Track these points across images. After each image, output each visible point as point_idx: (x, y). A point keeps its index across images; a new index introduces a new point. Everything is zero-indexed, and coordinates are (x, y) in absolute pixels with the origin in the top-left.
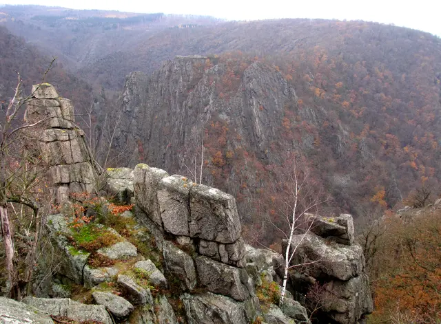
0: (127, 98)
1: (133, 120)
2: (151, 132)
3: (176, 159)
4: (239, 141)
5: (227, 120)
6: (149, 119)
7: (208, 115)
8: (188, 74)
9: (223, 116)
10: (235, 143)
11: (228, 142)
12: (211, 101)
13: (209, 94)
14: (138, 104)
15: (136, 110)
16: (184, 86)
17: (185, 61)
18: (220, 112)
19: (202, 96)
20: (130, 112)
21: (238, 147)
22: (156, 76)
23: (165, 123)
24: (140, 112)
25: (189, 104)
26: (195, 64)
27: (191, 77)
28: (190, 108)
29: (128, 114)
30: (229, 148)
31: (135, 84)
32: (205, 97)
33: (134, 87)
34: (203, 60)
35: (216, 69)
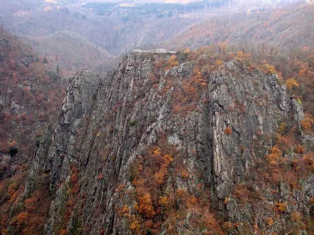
0: (66, 107)
1: (72, 137)
2: (89, 155)
3: (105, 198)
4: (185, 179)
5: (177, 146)
6: (90, 136)
7: (151, 137)
8: (143, 76)
9: (173, 140)
10: (179, 182)
11: (169, 180)
12: (161, 117)
13: (161, 105)
14: (79, 116)
15: (77, 122)
16: (134, 93)
17: (143, 57)
18: (172, 132)
19: (151, 108)
20: (68, 125)
21: (182, 188)
22: (109, 78)
23: (106, 144)
24: (80, 126)
25: (133, 120)
26: (157, 62)
27: (146, 81)
28: (133, 124)
29: (66, 128)
30: (168, 189)
31: (78, 88)
32: (154, 110)
33: (76, 92)
34: (168, 56)
35: (180, 70)
